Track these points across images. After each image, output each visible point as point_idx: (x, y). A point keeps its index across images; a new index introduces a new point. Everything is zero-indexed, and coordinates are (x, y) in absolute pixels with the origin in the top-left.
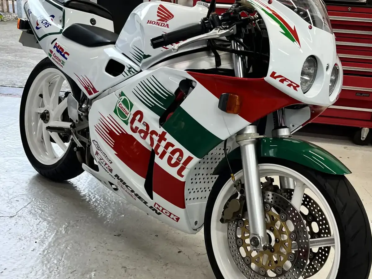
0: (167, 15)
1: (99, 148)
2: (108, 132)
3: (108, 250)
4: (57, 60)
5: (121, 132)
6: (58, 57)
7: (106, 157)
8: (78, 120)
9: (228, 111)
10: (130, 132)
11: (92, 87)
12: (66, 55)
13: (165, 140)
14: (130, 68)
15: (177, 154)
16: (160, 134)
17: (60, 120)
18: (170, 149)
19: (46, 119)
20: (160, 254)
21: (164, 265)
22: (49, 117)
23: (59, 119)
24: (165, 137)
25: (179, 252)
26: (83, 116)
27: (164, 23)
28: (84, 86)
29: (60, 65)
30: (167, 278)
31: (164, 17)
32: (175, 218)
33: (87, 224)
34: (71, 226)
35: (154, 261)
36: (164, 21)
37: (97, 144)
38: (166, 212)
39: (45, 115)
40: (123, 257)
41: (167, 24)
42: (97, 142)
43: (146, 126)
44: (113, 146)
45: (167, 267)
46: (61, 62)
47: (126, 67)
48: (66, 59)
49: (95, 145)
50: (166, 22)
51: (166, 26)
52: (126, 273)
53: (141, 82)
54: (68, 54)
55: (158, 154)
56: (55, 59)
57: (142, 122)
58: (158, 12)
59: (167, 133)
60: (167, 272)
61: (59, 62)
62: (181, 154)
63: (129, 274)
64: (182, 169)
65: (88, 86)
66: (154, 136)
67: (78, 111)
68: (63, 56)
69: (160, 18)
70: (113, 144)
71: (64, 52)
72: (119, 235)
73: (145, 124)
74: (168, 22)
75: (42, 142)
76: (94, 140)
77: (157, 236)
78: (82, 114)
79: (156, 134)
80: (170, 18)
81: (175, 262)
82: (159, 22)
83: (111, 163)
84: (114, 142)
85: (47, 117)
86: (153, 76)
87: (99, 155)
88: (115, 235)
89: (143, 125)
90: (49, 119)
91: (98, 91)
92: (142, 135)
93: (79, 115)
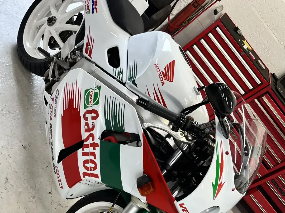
0: (170, 76)
1: (56, 99)
2: (70, 98)
3: (9, 155)
4: (87, 6)
5: (77, 107)
6: (89, 5)
7: (55, 110)
8: (63, 59)
9: (139, 189)
10: (82, 115)
11: (91, 50)
12: (95, 10)
13: (94, 149)
14: (121, 72)
15: (93, 165)
16: (95, 142)
17: (58, 33)
18: (92, 157)
19: (50, 23)
20: (37, 185)
21: (32, 196)
22: (53, 24)
23: (58, 31)
24: (96, 148)
25: (50, 193)
26: (68, 61)
27: (164, 78)
28: (88, 42)
29: (86, 11)
30: (26, 209)
31: (167, 74)
32: (61, 185)
33: (13, 121)
34: (2, 114)
35: (29, 188)
36: (164, 77)
37: (58, 95)
38: (59, 177)
39: (52, 21)
40: (13, 169)
41: (164, 82)
42: (58, 94)
43: (93, 126)
44: (65, 109)
45: (33, 200)
46: (88, 10)
47: (119, 68)
48: (93, 13)
49: (56, 94)
50: (165, 80)
51: (162, 82)
52: (4, 185)
53: (115, 98)
54: (97, 12)
55: (83, 150)
56: (87, 3)
57: (93, 121)
58: (167, 65)
59: (99, 148)
60: (30, 204)
61: (87, 9)
62: (95, 168)
63: (5, 188)
64: (88, 175)
65: (90, 45)
66: (91, 138)
67: (69, 53)
68: (93, 9)
69: (164, 72)
70: (66, 109)
71: (96, 7)
72: (25, 148)
73: (93, 125)
74: (166, 82)
75: (37, 28)
76: (58, 91)
77: (47, 167)
78: (69, 59)
79: (93, 140)
80: (170, 81)
81: (41, 199)
82: (162, 74)
83: (55, 116)
84: (68, 108)
85: (52, 22)
86: (125, 105)
87: (53, 101)
88: (23, 146)
89: (92, 123)
90: (52, 25)
91: (91, 58)
92: (86, 127)
93: (67, 57)
